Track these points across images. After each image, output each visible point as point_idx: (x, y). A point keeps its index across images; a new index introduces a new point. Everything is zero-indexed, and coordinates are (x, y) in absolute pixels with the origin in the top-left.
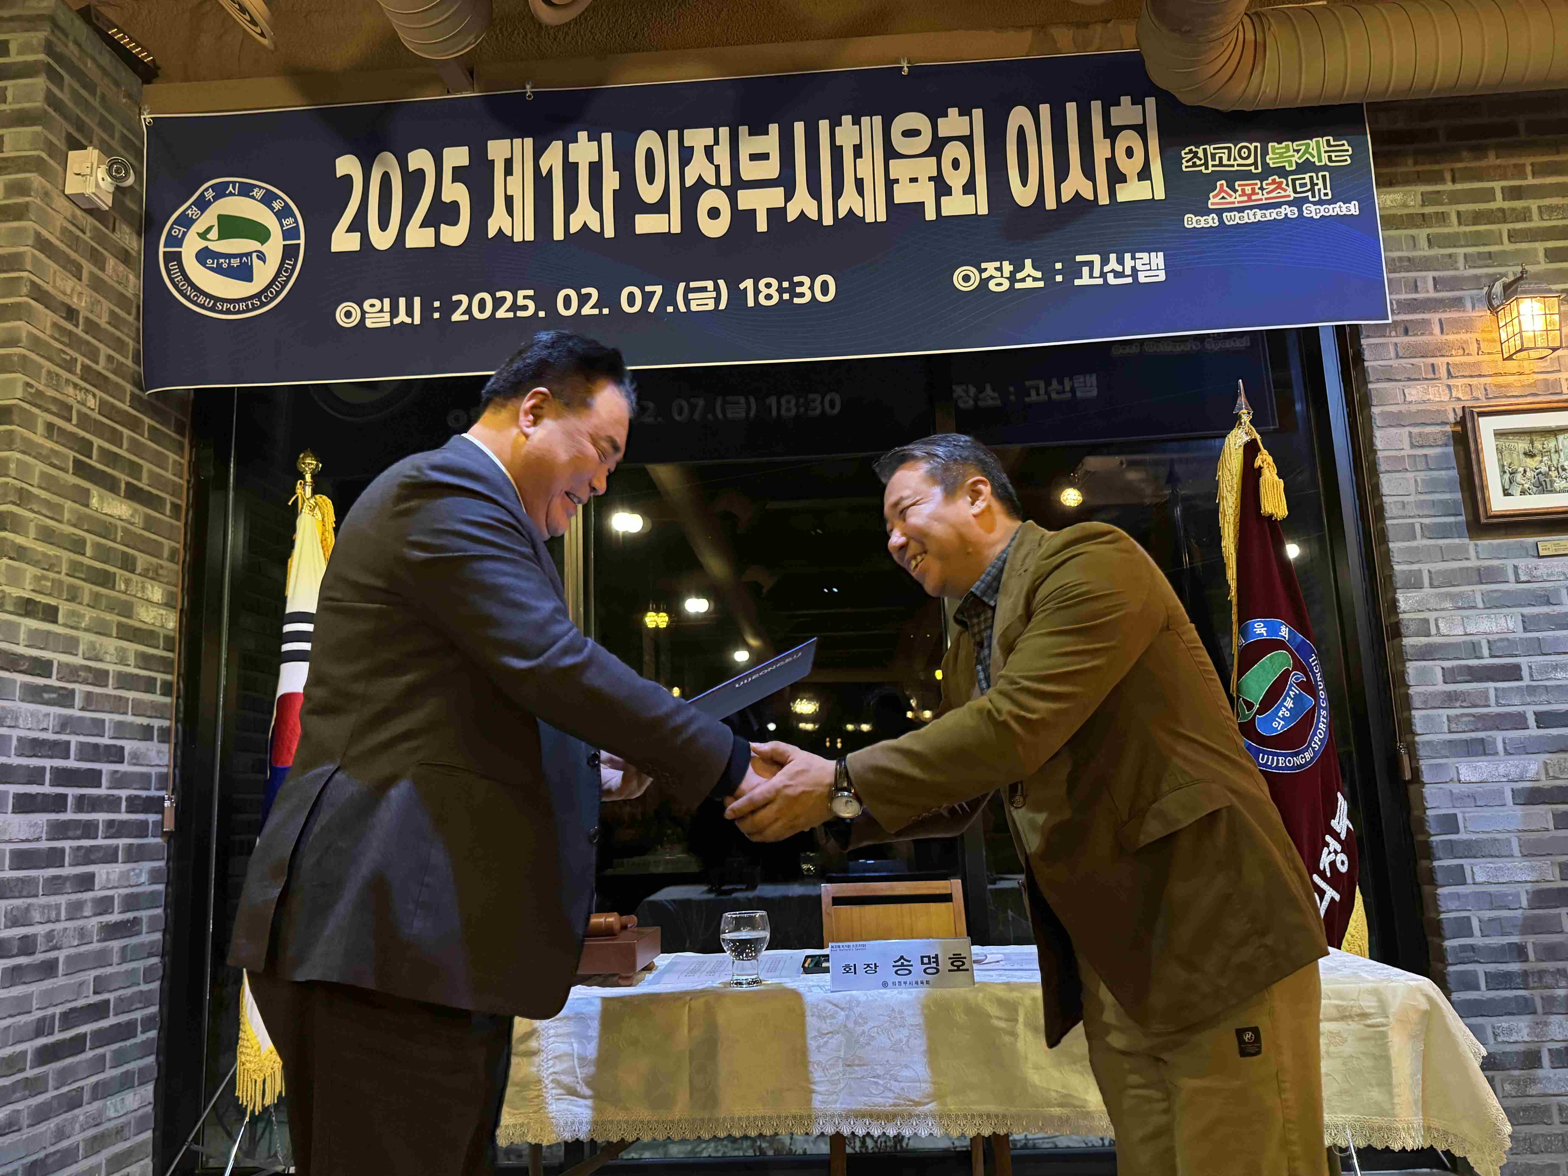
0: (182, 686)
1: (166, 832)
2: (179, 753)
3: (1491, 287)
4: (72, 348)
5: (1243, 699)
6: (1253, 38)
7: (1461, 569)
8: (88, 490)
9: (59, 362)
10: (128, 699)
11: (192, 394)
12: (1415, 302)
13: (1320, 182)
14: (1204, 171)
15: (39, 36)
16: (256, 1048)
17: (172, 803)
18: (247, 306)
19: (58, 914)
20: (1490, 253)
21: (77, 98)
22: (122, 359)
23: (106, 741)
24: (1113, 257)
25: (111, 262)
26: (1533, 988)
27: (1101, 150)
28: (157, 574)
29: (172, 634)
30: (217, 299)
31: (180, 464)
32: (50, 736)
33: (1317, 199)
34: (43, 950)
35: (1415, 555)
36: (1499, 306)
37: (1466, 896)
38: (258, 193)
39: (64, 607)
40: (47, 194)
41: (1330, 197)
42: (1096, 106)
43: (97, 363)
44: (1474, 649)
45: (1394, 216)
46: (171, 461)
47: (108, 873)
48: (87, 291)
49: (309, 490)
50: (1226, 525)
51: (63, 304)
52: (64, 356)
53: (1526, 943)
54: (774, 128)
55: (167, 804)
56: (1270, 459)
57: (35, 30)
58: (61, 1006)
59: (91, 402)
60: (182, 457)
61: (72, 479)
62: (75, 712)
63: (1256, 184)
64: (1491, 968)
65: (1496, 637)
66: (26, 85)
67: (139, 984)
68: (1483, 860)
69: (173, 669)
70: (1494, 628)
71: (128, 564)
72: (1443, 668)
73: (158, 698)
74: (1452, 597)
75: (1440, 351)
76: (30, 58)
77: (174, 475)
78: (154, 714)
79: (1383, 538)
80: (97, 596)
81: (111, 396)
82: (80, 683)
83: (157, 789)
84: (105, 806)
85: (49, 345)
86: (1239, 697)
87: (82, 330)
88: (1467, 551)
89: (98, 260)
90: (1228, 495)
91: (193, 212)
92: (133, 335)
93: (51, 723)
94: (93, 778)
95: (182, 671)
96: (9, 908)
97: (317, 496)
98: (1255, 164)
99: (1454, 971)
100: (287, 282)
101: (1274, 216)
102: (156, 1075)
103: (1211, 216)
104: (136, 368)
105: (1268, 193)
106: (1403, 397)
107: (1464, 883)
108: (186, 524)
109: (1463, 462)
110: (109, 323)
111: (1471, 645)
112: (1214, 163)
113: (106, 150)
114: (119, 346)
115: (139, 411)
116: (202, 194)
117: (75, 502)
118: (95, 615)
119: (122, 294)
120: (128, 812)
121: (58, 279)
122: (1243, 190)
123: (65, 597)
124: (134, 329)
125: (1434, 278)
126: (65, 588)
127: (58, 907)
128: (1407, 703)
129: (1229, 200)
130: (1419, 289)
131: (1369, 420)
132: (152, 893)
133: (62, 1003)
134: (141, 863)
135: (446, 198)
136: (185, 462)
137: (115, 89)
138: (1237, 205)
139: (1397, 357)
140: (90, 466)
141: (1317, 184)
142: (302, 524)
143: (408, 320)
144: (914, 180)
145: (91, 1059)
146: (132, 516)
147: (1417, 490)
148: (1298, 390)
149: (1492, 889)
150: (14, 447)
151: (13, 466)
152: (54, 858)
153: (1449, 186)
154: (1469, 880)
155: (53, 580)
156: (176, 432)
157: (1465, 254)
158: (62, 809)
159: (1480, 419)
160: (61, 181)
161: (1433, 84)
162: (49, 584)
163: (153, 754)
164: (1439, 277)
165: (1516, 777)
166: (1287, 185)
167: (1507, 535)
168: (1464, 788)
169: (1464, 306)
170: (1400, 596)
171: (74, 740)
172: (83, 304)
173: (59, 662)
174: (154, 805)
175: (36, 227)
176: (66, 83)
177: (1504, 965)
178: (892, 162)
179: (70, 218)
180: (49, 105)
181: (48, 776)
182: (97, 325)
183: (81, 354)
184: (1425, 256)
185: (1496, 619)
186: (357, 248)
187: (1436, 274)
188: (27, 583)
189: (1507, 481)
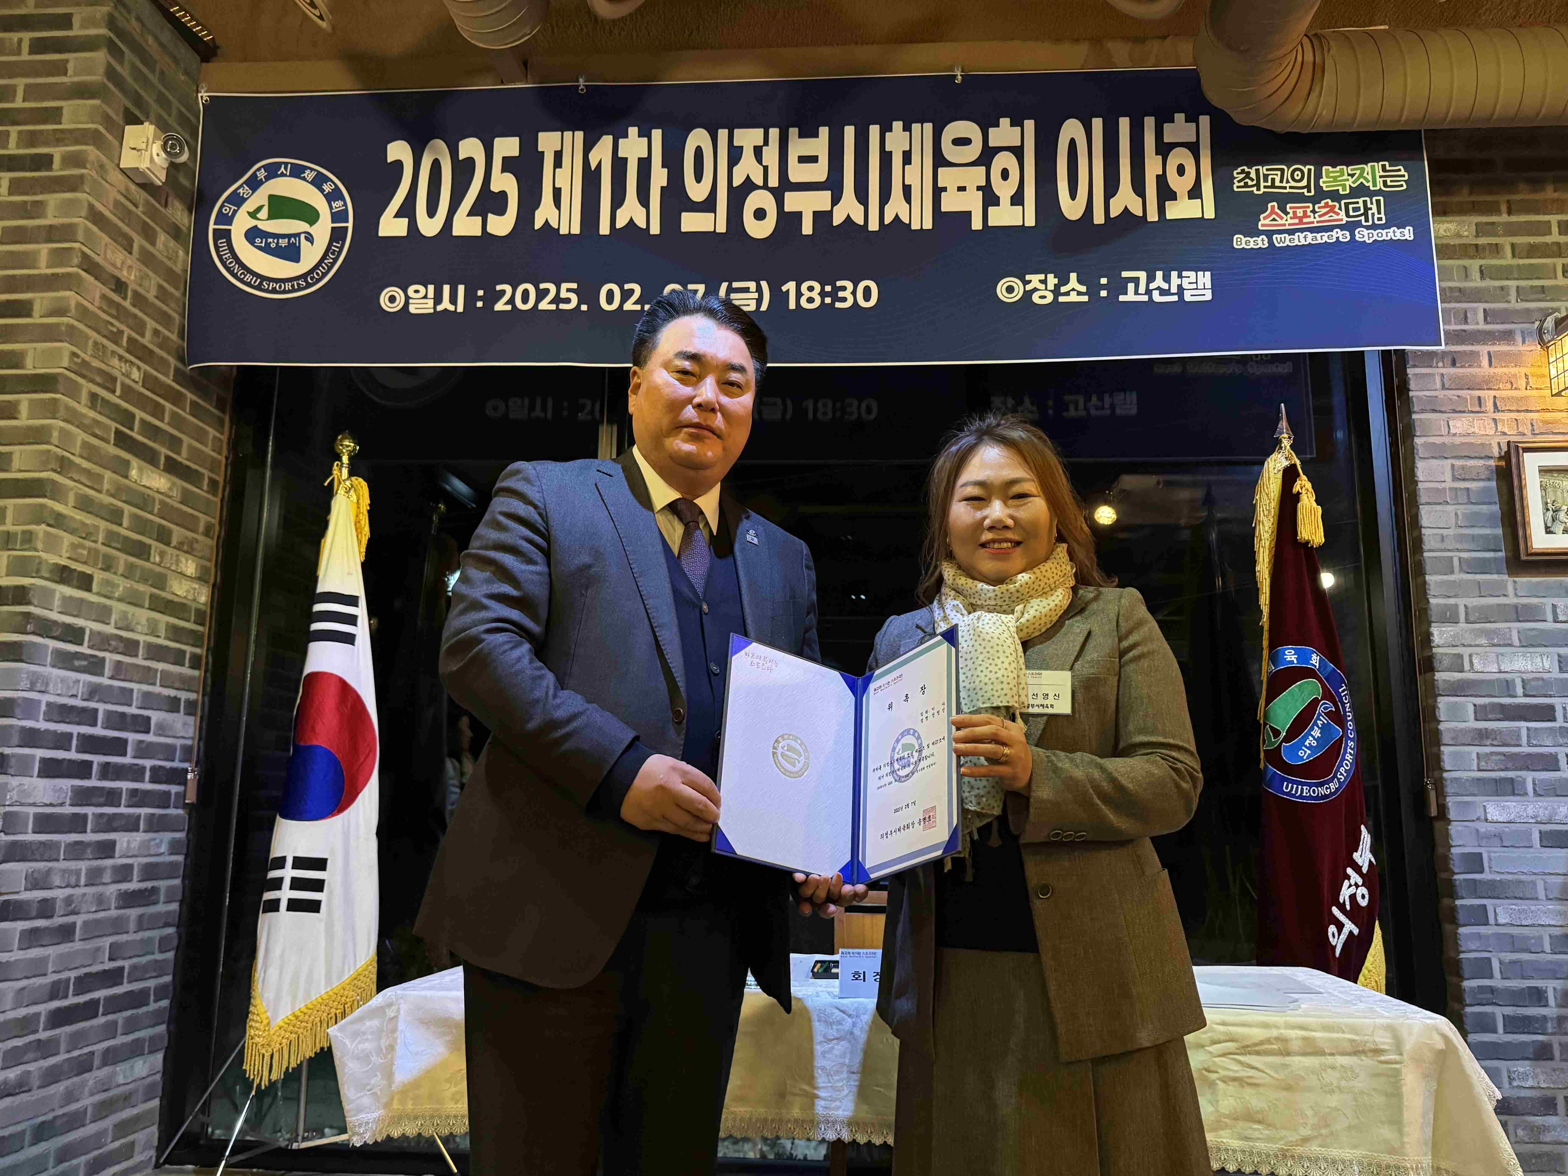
0: (210, 659)
1: (188, 804)
2: (204, 727)
3: (1543, 322)
4: (119, 321)
5: (1271, 727)
6: (1311, 59)
7: (1498, 605)
8: (128, 462)
9: (106, 333)
10: (156, 670)
11: (235, 371)
12: (1463, 333)
13: (1374, 207)
14: (1256, 192)
15: (102, 11)
16: (265, 1022)
17: (195, 775)
18: (293, 286)
19: (78, 880)
20: (1543, 287)
21: (137, 74)
22: (166, 333)
23: (133, 710)
24: (1159, 274)
25: (162, 237)
26: (1552, 1034)
27: (1153, 166)
28: (192, 549)
29: (203, 608)
30: (263, 278)
31: (220, 440)
32: (78, 703)
33: (1370, 223)
34: (62, 913)
35: (1452, 589)
36: (1549, 341)
37: (1487, 937)
38: (309, 175)
39: (99, 576)
40: (102, 166)
41: (1383, 221)
42: (1149, 122)
43: (143, 336)
44: (1507, 687)
45: (1447, 246)
46: (211, 436)
47: (128, 842)
48: (137, 265)
49: (345, 471)
50: (1261, 550)
51: (113, 276)
52: (111, 328)
53: (1546, 987)
54: (824, 131)
55: (190, 776)
56: (1309, 485)
57: (99, 4)
58: (76, 970)
59: (136, 375)
60: (222, 434)
61: (112, 450)
62: (105, 681)
63: (1308, 207)
64: (1509, 1011)
65: (1531, 676)
66: (87, 59)
67: (153, 953)
68: (1507, 901)
69: (203, 643)
70: (1529, 667)
71: (164, 536)
72: (1475, 705)
73: (186, 671)
74: (1488, 634)
75: (1487, 384)
76: (93, 32)
77: (214, 450)
78: (182, 686)
79: (1420, 570)
80: (131, 567)
81: (156, 370)
82: (110, 652)
83: (181, 761)
84: (129, 775)
85: (96, 315)
86: (1265, 724)
87: (130, 303)
88: (1505, 588)
89: (149, 235)
90: (1265, 519)
91: (244, 191)
92: (180, 310)
93: (81, 690)
94: (119, 747)
95: (212, 645)
96: (30, 871)
97: (353, 479)
98: (1308, 187)
99: (1472, 1013)
100: (333, 264)
101: (1325, 239)
102: (166, 1044)
103: (1261, 237)
104: (180, 342)
105: (1320, 216)
106: (1447, 429)
107: (1486, 923)
108: (222, 500)
109: (1505, 498)
110: (157, 297)
111: (1505, 684)
112: (1266, 184)
113: (162, 126)
114: (164, 319)
115: (181, 386)
116: (254, 174)
117: (114, 472)
118: (128, 586)
119: (170, 269)
120: (151, 782)
121: (108, 252)
122: (1294, 213)
123: (100, 566)
124: (181, 304)
125: (1485, 310)
126: (101, 557)
127: (78, 873)
128: (1436, 739)
129: (1280, 222)
130: (1469, 321)
131: (1411, 450)
132: (171, 863)
133: (76, 968)
134: (161, 834)
135: (495, 187)
136: (224, 438)
137: (173, 66)
138: (1287, 227)
139: (1443, 387)
140: (131, 437)
141: (1371, 209)
142: (337, 505)
143: (451, 308)
144: (962, 189)
145: (103, 1024)
146: (170, 489)
147: (1457, 523)
148: (1340, 417)
149: (1515, 931)
150: (57, 415)
151: (55, 434)
152: (77, 823)
153: (1504, 218)
154: (1492, 920)
155: (90, 550)
156: (217, 408)
157: (1518, 287)
158: (87, 775)
159: (1525, 455)
160: (117, 155)
161: (1492, 115)
162: (85, 552)
163: (179, 725)
164: (1490, 309)
165: (1545, 819)
166: (1340, 209)
167: (1547, 573)
168: (1491, 827)
169: (1514, 340)
170: (1435, 630)
171: (102, 707)
172: (133, 278)
173: (91, 630)
174: (177, 776)
175: (91, 199)
176: (126, 58)
177: (1524, 1009)
178: (940, 170)
179: (124, 192)
180: (108, 79)
181: (74, 742)
182: (145, 299)
183: (128, 326)
184: (1476, 288)
185: (1532, 658)
186: (404, 233)
187: (1487, 306)
188: (64, 550)
189: (1550, 518)
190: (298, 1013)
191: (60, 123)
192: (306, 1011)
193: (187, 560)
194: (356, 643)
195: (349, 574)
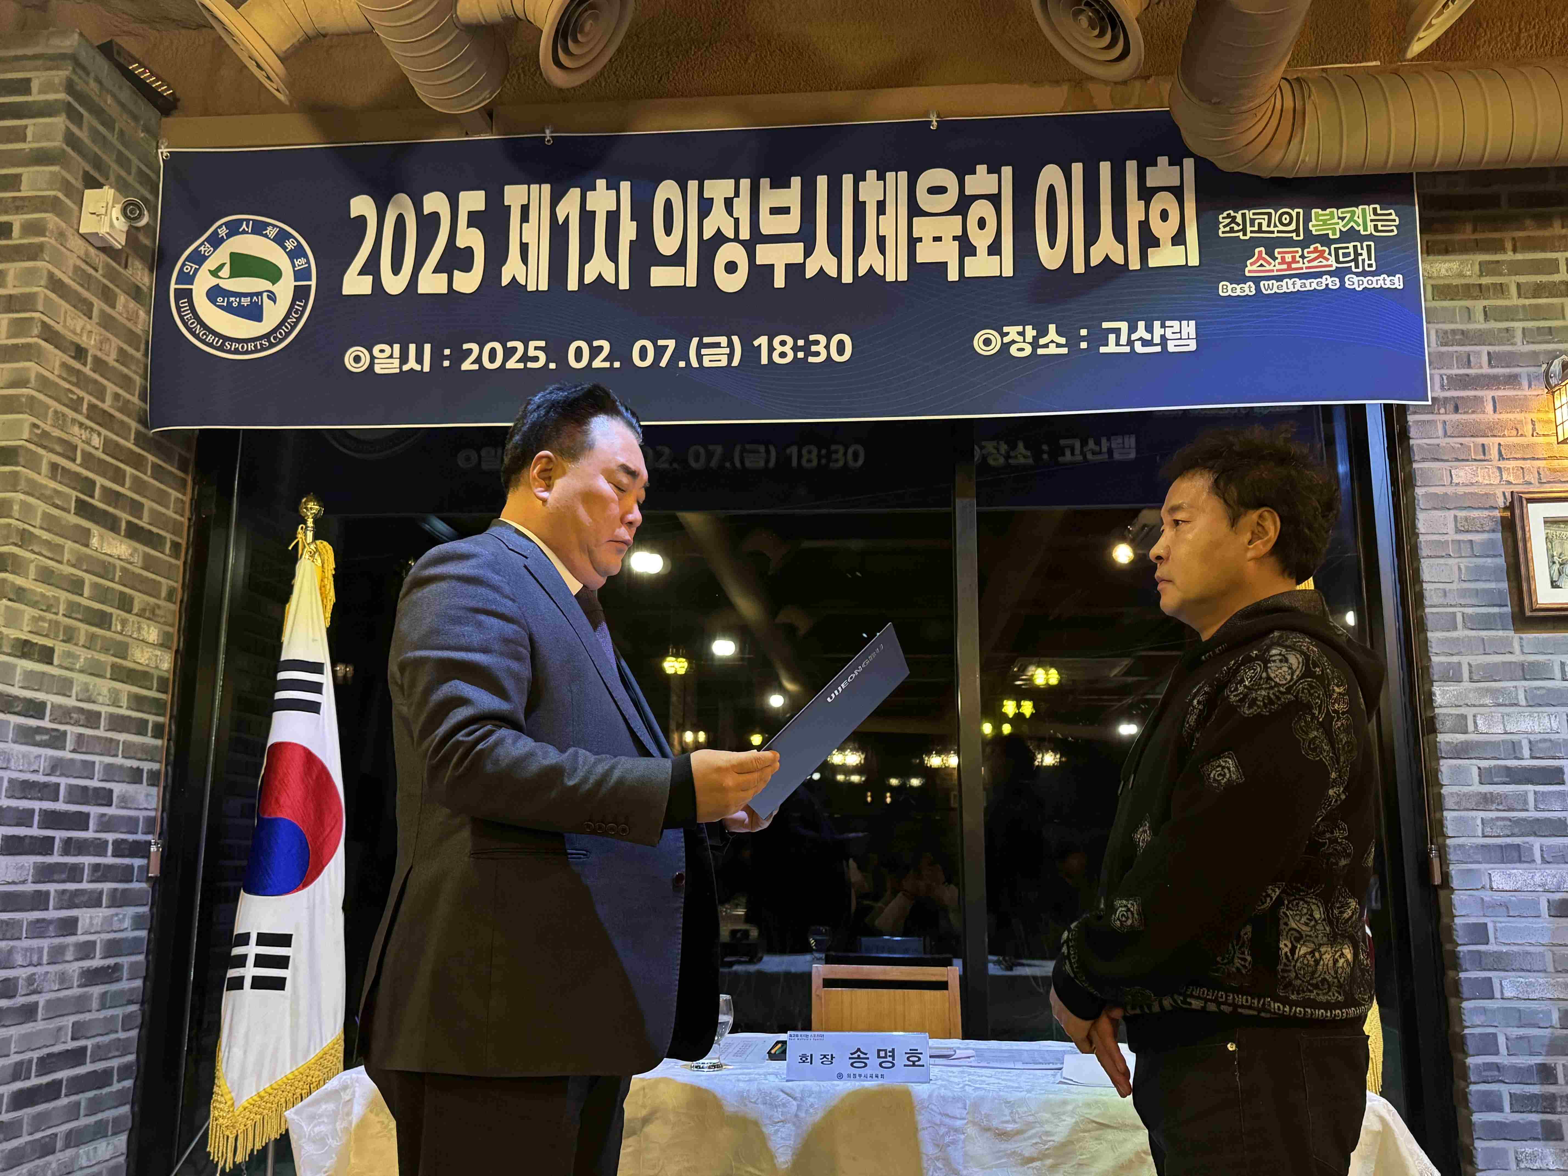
0: (173, 727)
1: (151, 877)
2: (168, 797)
3: (1549, 365)
4: (79, 387)
6: (1292, 105)
7: (1504, 663)
8: (89, 531)
9: (67, 402)
10: (119, 741)
11: (197, 432)
12: (1466, 378)
13: (1365, 252)
14: (1242, 237)
15: (61, 75)
16: (229, 1103)
17: (158, 848)
18: (255, 346)
19: (40, 958)
20: (1550, 328)
21: (95, 134)
22: (128, 396)
23: (94, 783)
24: (1141, 325)
25: (122, 299)
26: (1561, 1113)
27: (1135, 212)
28: (154, 614)
29: (166, 675)
30: (226, 338)
31: (182, 500)
32: (41, 778)
33: (1360, 270)
34: (23, 993)
35: (1455, 647)
36: (1556, 386)
37: (1493, 1011)
38: (271, 232)
39: (60, 648)
40: (61, 236)
41: (1374, 268)
42: (1131, 167)
43: (103, 401)
44: (1514, 749)
45: (1449, 286)
46: (173, 499)
47: (91, 918)
48: (97, 330)
49: (310, 535)
51: (72, 343)
52: (71, 396)
53: (1555, 1064)
54: (796, 181)
55: (153, 849)
57: (57, 68)
58: (38, 1051)
59: (96, 441)
60: (184, 494)
61: (73, 520)
62: (66, 754)
63: (1297, 252)
64: (1517, 1089)
65: (1539, 737)
66: (46, 124)
67: (117, 1032)
68: (1513, 973)
69: (165, 708)
70: (1536, 727)
71: (125, 604)
72: (1479, 768)
73: (148, 740)
74: (1492, 692)
75: (1492, 431)
76: (51, 97)
77: (176, 513)
78: (144, 757)
79: (1422, 627)
80: (92, 637)
81: (117, 435)
82: (72, 725)
83: (144, 833)
84: (91, 849)
85: (57, 384)
87: (91, 369)
88: (1511, 644)
89: (108, 297)
91: (206, 249)
92: (141, 371)
93: (43, 765)
94: (81, 821)
95: (175, 712)
97: (318, 542)
98: (1297, 231)
99: (1478, 1091)
100: (296, 324)
101: (1314, 286)
102: (130, 1125)
103: (1248, 284)
104: (142, 404)
105: (1309, 262)
106: (1449, 479)
107: (1492, 997)
108: (185, 563)
109: (1510, 550)
110: (117, 361)
111: (1510, 746)
112: (1253, 229)
113: (122, 187)
114: (126, 382)
115: (143, 449)
116: (216, 230)
117: (76, 542)
118: (89, 656)
119: (131, 331)
120: (113, 856)
121: (68, 319)
122: (1283, 258)
123: (61, 638)
124: (142, 366)
125: (1489, 353)
126: (62, 629)
127: (40, 950)
128: (1439, 803)
129: (1268, 268)
130: (1472, 364)
131: (1412, 501)
132: (135, 939)
133: (39, 1048)
134: (125, 908)
135: (461, 243)
136: (187, 499)
137: (133, 124)
138: (1275, 273)
139: (1445, 434)
140: (91, 505)
141: (1361, 254)
142: (302, 568)
143: (418, 367)
144: (937, 239)
145: (65, 1106)
146: (131, 555)
147: (1460, 577)
149: (1522, 1005)
150: (19, 488)
151: (16, 507)
152: (39, 901)
153: (1509, 256)
154: (1497, 995)
155: (50, 621)
156: (179, 469)
157: (1524, 329)
158: (49, 851)
159: (1529, 505)
160: (76, 221)
161: (1483, 157)
162: (46, 625)
163: (141, 797)
164: (1495, 352)
165: (1553, 888)
166: (1330, 254)
167: (1555, 629)
168: (1497, 896)
169: (1520, 384)
170: (1437, 689)
171: (63, 782)
172: (92, 342)
173: (52, 703)
174: (140, 849)
175: (50, 267)
176: (85, 120)
177: (1531, 1086)
178: (915, 220)
179: (84, 257)
180: (67, 145)
181: (36, 818)
182: (105, 363)
183: (88, 393)
184: (1480, 330)
185: (1539, 718)
186: (368, 291)
187: (1491, 349)
188: (25, 625)
189: (1556, 573)
190: (263, 1094)
191: (20, 191)
192: (271, 1091)
193: (149, 627)
194: (321, 712)
195: (314, 640)
